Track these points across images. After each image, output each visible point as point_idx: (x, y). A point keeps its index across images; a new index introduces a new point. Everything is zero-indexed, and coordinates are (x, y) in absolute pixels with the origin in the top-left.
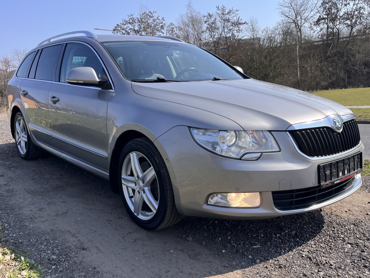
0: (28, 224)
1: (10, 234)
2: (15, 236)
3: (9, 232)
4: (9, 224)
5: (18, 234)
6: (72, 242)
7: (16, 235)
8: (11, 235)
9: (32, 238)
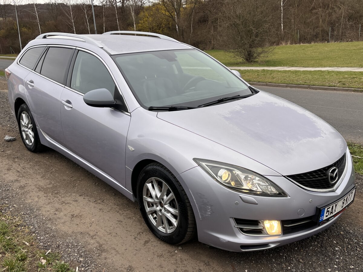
0: (50, 226)
1: (38, 236)
2: (43, 239)
3: (37, 234)
4: (34, 227)
5: (44, 236)
6: (93, 244)
7: (43, 237)
8: (39, 238)
9: (58, 240)
